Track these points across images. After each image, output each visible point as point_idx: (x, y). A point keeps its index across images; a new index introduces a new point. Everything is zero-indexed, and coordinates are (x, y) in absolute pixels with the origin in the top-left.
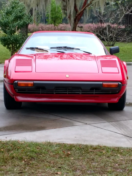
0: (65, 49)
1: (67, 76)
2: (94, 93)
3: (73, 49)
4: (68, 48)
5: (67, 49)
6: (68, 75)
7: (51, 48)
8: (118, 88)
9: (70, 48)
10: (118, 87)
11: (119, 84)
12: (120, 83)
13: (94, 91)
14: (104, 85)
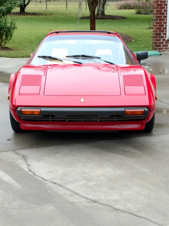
0: (83, 58)
1: (82, 100)
2: (115, 120)
4: (86, 57)
7: (67, 57)
8: (144, 115)
10: (144, 113)
11: (144, 110)
12: (146, 109)
13: (115, 118)
14: (126, 113)
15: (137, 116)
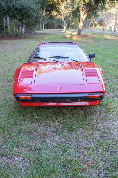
6: (60, 88)
11: (101, 95)
14: (89, 97)
15: (96, 99)
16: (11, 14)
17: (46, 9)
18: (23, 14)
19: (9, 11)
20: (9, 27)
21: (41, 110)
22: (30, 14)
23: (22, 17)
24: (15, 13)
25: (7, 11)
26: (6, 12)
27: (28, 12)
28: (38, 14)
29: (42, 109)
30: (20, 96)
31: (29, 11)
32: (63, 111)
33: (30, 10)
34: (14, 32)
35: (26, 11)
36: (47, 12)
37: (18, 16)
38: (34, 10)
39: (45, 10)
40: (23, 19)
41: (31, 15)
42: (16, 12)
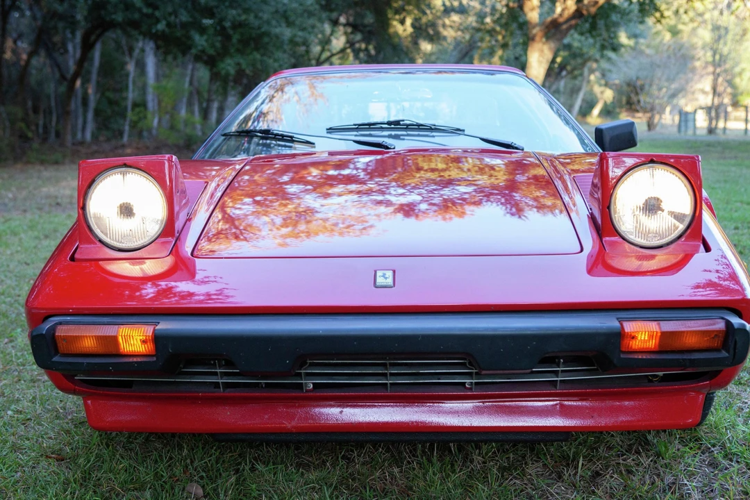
0: (393, 133)
2: (560, 378)
3: (433, 129)
4: (408, 127)
5: (404, 133)
7: (331, 130)
9: (419, 127)
10: (725, 344)
13: (560, 369)
14: (627, 340)
15: (686, 356)
16: (161, 26)
17: (348, 20)
18: (224, 28)
19: (150, 11)
20: (151, 104)
21: (253, 469)
22: (259, 28)
23: (218, 45)
24: (184, 26)
25: (140, 10)
26: (137, 16)
27: (251, 17)
28: (303, 29)
29: (260, 467)
30: (61, 331)
31: (256, 17)
32: (422, 484)
33: (262, 11)
34: (181, 126)
35: (239, 15)
36: (352, 33)
37: (200, 41)
38: (285, 12)
39: (345, 25)
40: (224, 53)
41: (267, 34)
42: (190, 20)
